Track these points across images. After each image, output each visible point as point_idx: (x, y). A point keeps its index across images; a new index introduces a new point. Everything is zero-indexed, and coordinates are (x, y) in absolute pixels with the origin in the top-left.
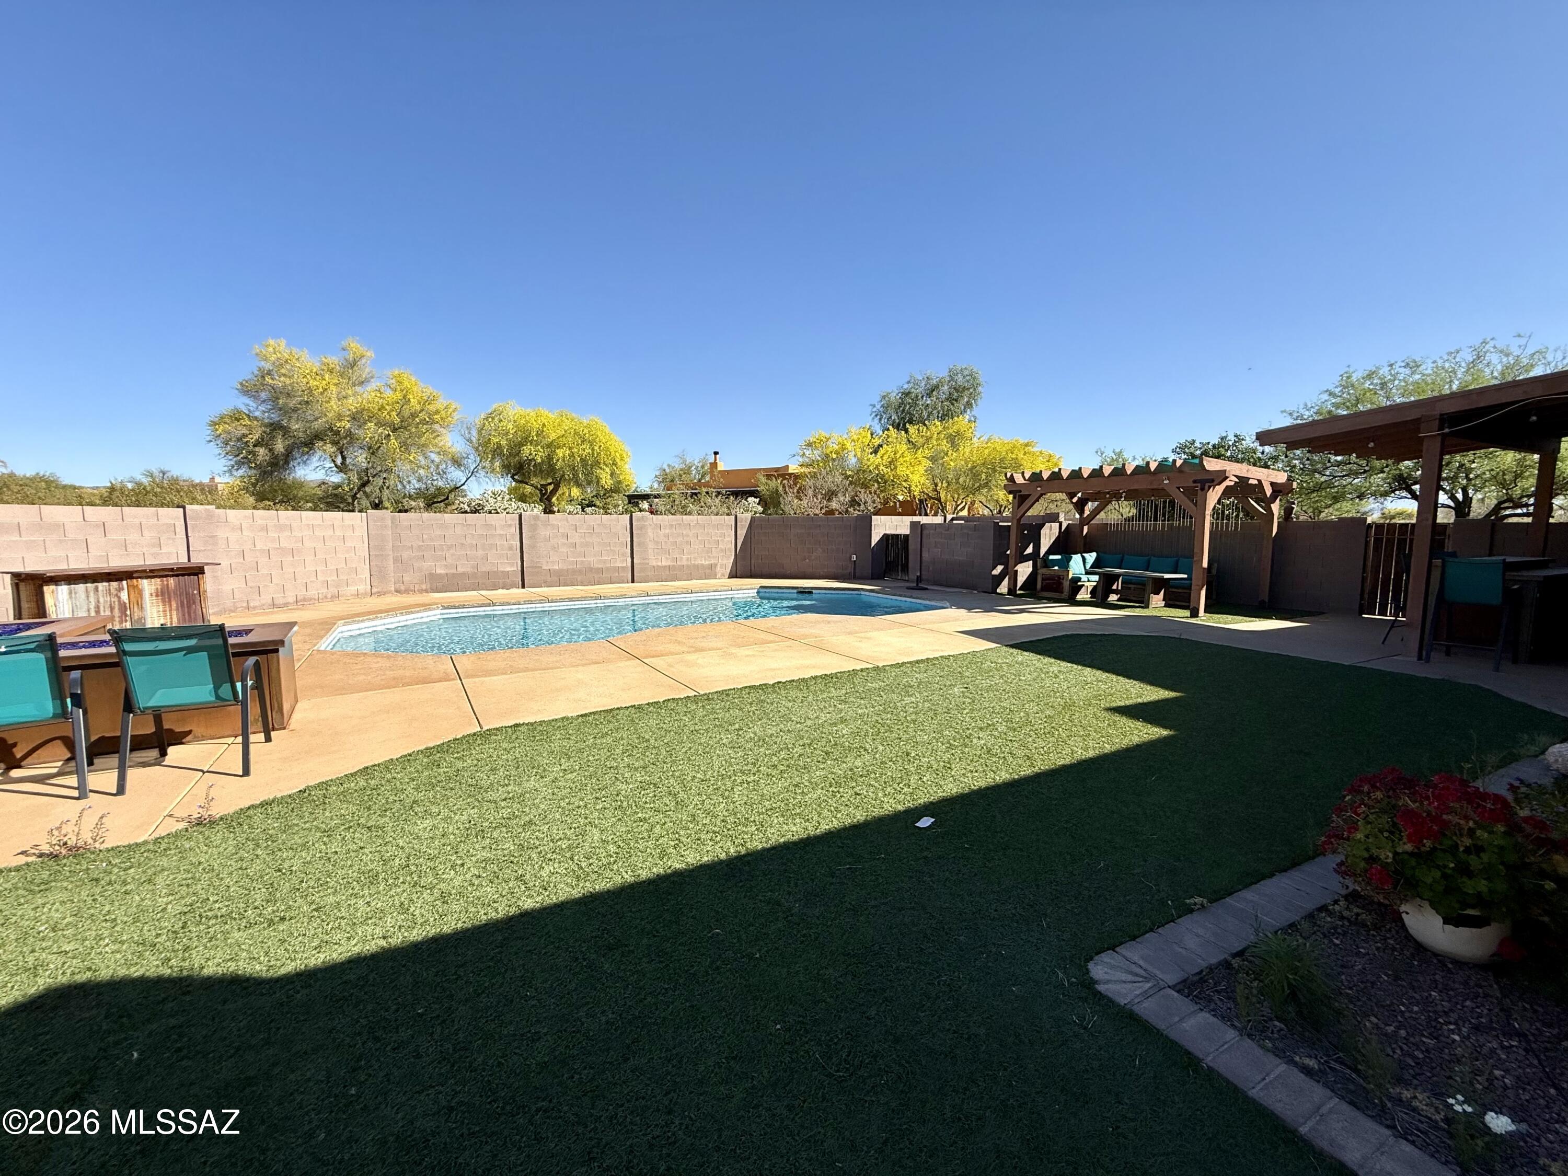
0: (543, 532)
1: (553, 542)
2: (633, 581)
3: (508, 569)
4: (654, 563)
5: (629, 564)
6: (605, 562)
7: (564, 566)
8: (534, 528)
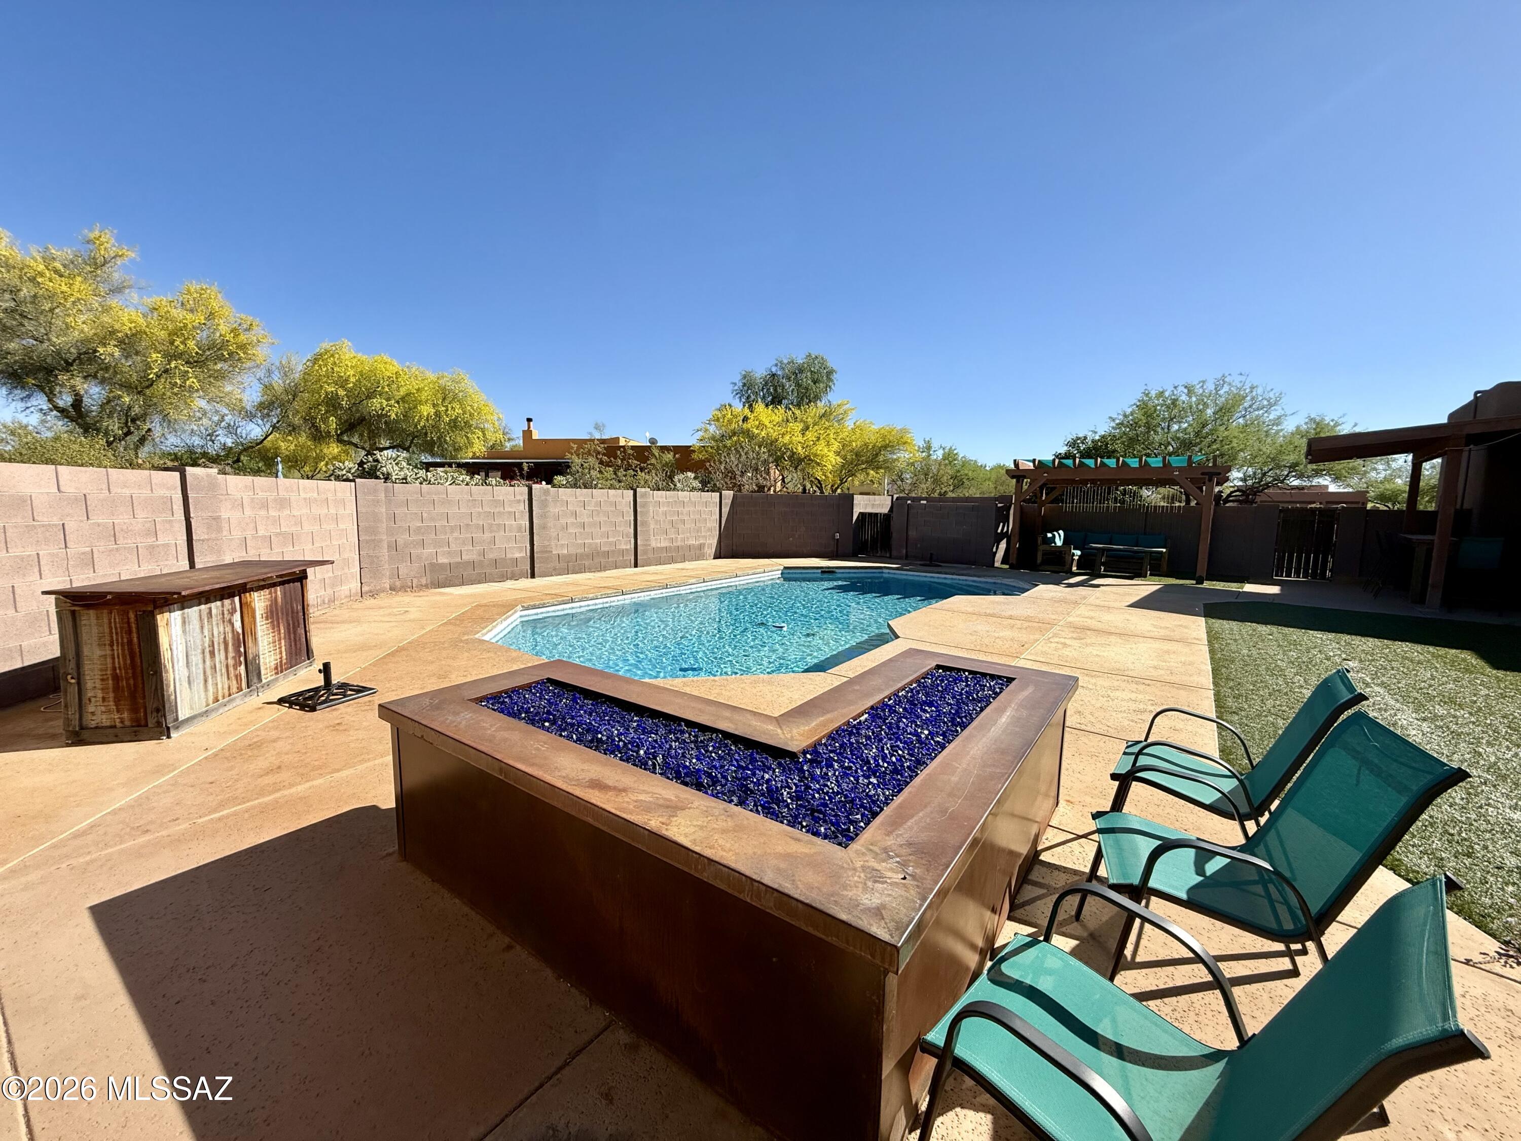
0: (553, 509)
1: (563, 521)
2: (636, 566)
3: (517, 555)
4: (654, 544)
5: (633, 546)
6: (610, 544)
7: (573, 551)
8: (544, 504)
